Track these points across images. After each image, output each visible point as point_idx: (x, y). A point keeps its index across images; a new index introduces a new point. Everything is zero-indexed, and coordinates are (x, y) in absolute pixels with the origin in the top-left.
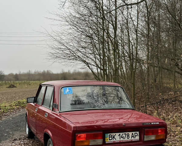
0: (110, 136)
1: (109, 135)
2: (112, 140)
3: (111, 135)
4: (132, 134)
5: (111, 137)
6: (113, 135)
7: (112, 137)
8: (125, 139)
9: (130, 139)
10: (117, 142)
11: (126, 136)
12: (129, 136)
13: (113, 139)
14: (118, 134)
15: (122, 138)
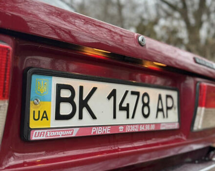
0: (65, 94)
1: (60, 87)
2: (75, 121)
3: (69, 88)
4: (160, 98)
5: (70, 100)
6: (81, 88)
7: (76, 100)
8: (133, 117)
9: (152, 119)
10: (99, 132)
11: (140, 105)
12: (148, 105)
13: (81, 117)
14: (105, 88)
15: (121, 115)
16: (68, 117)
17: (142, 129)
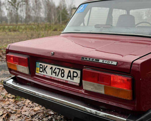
0: (41, 66)
2: (42, 73)
5: (42, 68)
6: (44, 65)
7: (43, 68)
8: (58, 76)
9: (65, 78)
10: (47, 77)
11: (60, 73)
12: (63, 73)
13: (44, 72)
14: (49, 66)
15: (54, 74)
16: (42, 72)
17: (60, 80)
